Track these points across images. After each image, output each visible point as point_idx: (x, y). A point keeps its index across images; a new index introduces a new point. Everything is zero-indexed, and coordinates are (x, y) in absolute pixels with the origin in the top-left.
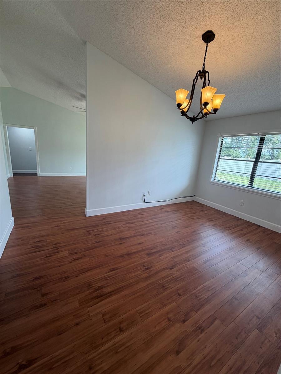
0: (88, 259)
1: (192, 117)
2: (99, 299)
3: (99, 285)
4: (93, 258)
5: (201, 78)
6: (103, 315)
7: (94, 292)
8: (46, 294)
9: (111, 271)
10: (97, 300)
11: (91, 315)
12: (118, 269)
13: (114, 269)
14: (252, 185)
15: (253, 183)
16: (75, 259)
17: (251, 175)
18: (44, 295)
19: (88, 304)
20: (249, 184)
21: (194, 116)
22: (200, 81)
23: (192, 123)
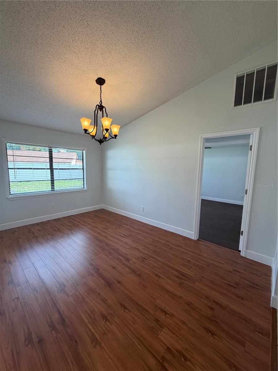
0: (158, 301)
1: (99, 140)
2: (184, 274)
3: (176, 279)
4: (154, 297)
5: (101, 111)
6: (190, 269)
7: (183, 279)
8: (210, 308)
9: (160, 277)
10: (186, 275)
11: (194, 274)
12: (155, 273)
13: (157, 275)
14: (54, 189)
15: (54, 187)
16: (166, 313)
17: (51, 181)
18: (212, 309)
19: (191, 278)
20: (52, 189)
21: (100, 139)
22: (100, 113)
23: (101, 144)
